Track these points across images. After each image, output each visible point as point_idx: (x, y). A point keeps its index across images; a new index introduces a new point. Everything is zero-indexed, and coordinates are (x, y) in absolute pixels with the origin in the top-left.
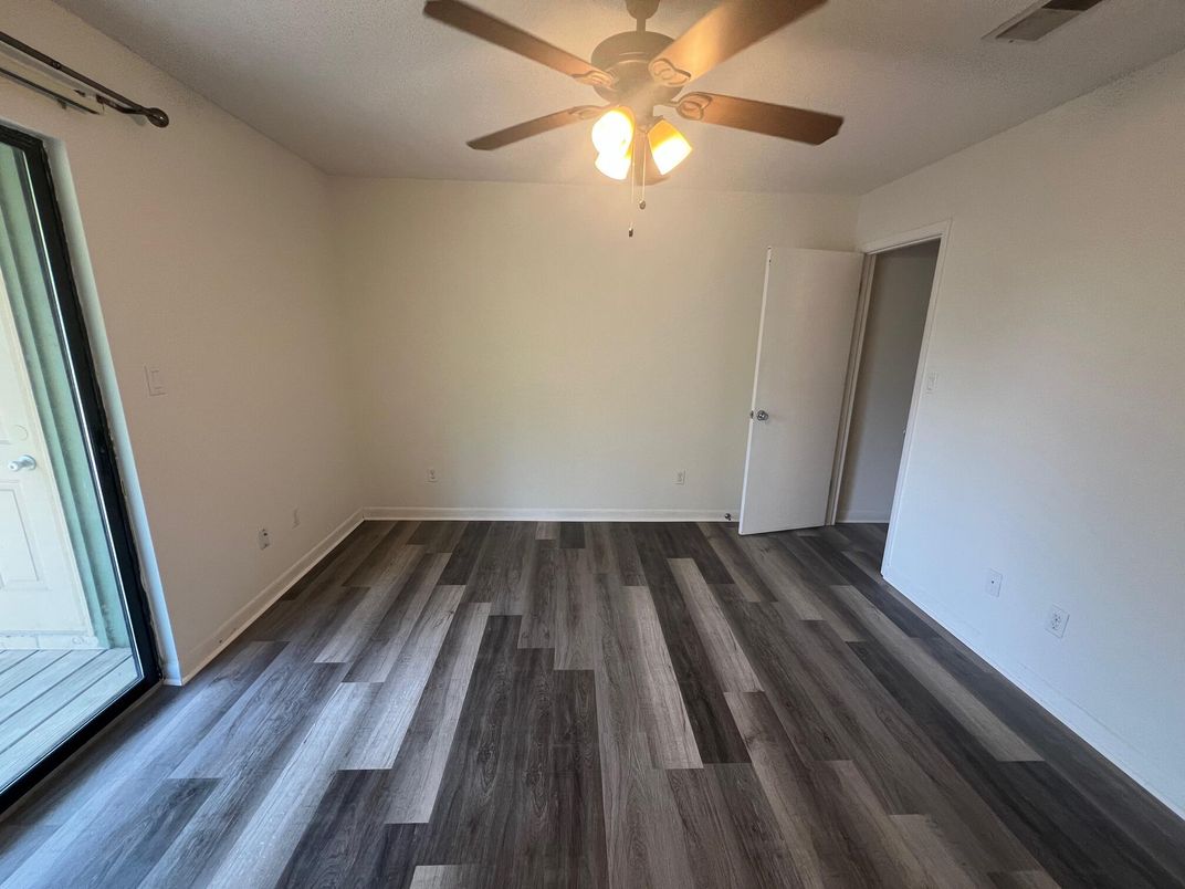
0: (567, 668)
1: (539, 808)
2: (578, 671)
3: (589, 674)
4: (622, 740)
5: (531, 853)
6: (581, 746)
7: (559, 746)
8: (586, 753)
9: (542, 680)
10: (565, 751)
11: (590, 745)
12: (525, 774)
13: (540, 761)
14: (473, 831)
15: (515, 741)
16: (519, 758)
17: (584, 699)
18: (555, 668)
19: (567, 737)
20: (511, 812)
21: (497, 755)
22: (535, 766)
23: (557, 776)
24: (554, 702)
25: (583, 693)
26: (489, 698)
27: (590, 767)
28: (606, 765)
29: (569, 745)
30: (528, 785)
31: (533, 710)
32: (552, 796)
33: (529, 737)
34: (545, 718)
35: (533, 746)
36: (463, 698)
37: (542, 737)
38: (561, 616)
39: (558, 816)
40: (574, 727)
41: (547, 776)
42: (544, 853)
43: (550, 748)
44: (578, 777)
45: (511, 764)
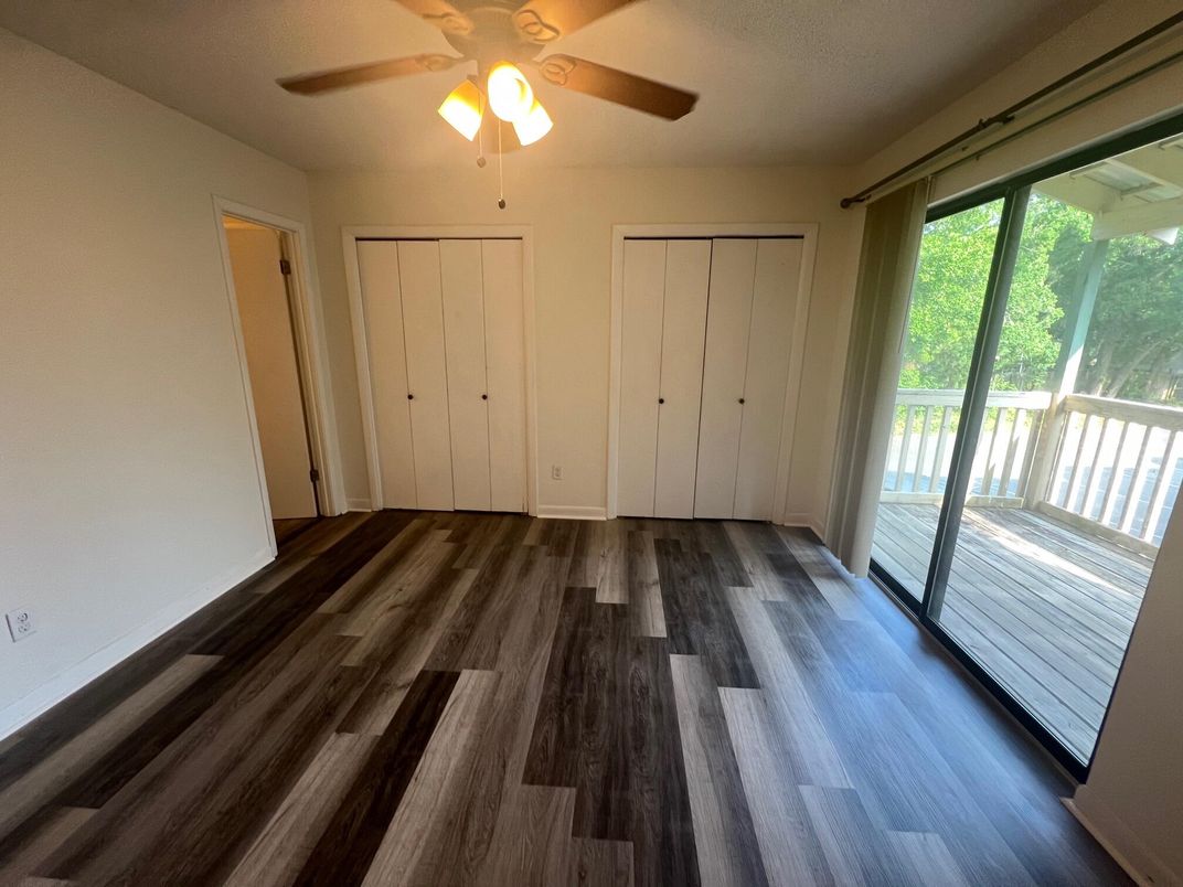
0: (558, 789)
1: (595, 656)
2: (543, 784)
3: (531, 777)
4: (521, 695)
5: (600, 638)
6: (558, 693)
7: (578, 695)
8: (555, 687)
9: (592, 772)
10: (573, 690)
11: (550, 693)
12: (607, 676)
13: (595, 684)
14: (638, 648)
15: (618, 702)
16: (613, 689)
17: (546, 740)
18: (574, 790)
19: (569, 701)
20: (615, 656)
21: (632, 691)
22: (599, 680)
23: (582, 673)
24: (580, 739)
25: (544, 749)
26: (654, 750)
29: (568, 694)
30: (604, 669)
31: (604, 730)
32: (585, 662)
33: (605, 704)
34: (590, 721)
35: (601, 697)
36: (685, 752)
37: (593, 706)
39: (583, 651)
40: (562, 710)
41: (590, 673)
42: (592, 637)
43: (586, 694)
44: (565, 671)
45: (619, 684)
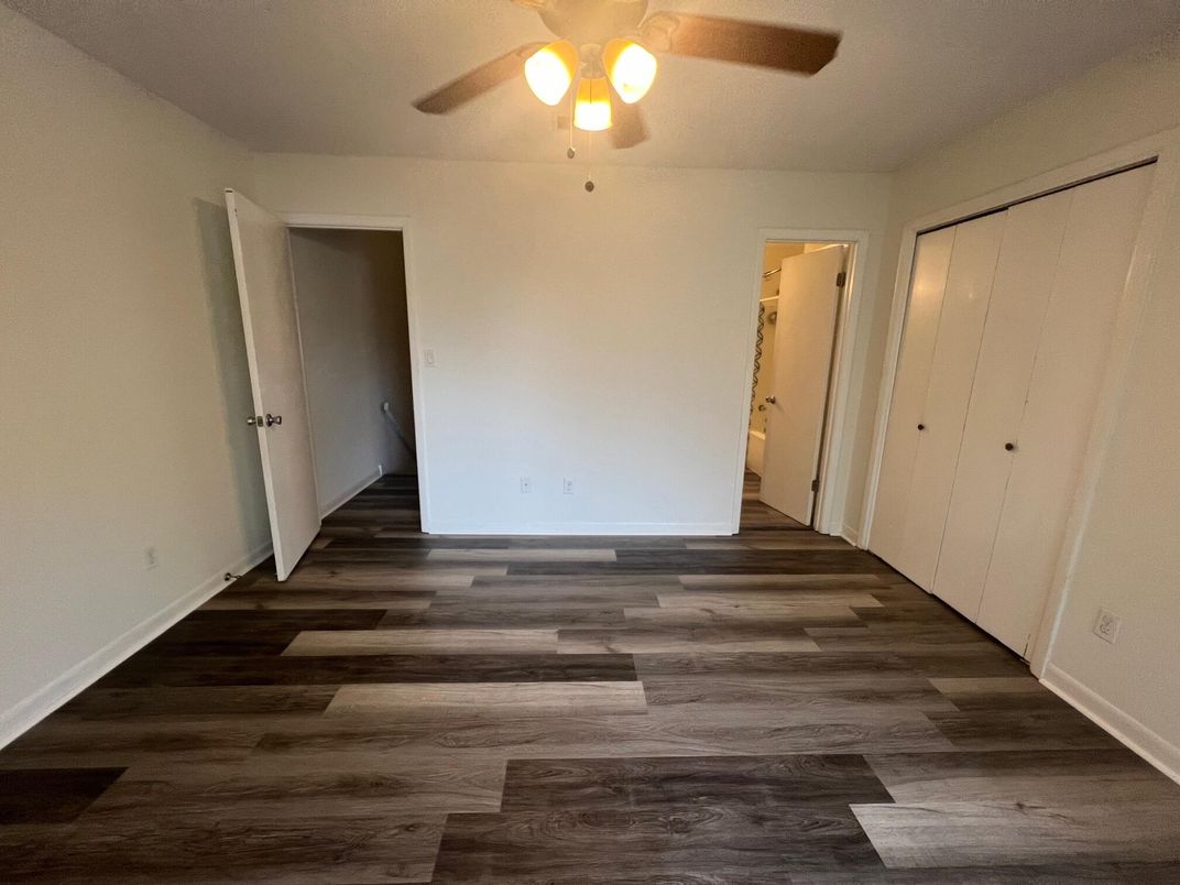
0: (500, 794)
1: (713, 815)
2: (507, 779)
3: (515, 767)
4: (618, 738)
6: (630, 776)
7: (632, 799)
8: (639, 771)
9: (517, 829)
10: (637, 792)
11: (628, 767)
12: (676, 836)
13: (656, 819)
15: (629, 856)
16: (656, 847)
17: (560, 773)
18: (498, 811)
19: (619, 791)
20: (726, 847)
22: (664, 826)
23: (671, 800)
24: (563, 810)
25: (549, 773)
27: (655, 767)
28: (651, 753)
29: (630, 787)
30: (691, 830)
31: (580, 838)
32: (695, 802)
33: (622, 837)
34: (590, 819)
35: (636, 831)
37: (621, 822)
38: (360, 808)
39: (716, 797)
40: (604, 784)
41: (674, 810)
42: (754, 807)
43: (638, 809)
44: (669, 779)
45: (666, 856)
